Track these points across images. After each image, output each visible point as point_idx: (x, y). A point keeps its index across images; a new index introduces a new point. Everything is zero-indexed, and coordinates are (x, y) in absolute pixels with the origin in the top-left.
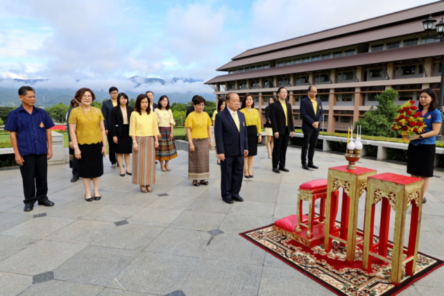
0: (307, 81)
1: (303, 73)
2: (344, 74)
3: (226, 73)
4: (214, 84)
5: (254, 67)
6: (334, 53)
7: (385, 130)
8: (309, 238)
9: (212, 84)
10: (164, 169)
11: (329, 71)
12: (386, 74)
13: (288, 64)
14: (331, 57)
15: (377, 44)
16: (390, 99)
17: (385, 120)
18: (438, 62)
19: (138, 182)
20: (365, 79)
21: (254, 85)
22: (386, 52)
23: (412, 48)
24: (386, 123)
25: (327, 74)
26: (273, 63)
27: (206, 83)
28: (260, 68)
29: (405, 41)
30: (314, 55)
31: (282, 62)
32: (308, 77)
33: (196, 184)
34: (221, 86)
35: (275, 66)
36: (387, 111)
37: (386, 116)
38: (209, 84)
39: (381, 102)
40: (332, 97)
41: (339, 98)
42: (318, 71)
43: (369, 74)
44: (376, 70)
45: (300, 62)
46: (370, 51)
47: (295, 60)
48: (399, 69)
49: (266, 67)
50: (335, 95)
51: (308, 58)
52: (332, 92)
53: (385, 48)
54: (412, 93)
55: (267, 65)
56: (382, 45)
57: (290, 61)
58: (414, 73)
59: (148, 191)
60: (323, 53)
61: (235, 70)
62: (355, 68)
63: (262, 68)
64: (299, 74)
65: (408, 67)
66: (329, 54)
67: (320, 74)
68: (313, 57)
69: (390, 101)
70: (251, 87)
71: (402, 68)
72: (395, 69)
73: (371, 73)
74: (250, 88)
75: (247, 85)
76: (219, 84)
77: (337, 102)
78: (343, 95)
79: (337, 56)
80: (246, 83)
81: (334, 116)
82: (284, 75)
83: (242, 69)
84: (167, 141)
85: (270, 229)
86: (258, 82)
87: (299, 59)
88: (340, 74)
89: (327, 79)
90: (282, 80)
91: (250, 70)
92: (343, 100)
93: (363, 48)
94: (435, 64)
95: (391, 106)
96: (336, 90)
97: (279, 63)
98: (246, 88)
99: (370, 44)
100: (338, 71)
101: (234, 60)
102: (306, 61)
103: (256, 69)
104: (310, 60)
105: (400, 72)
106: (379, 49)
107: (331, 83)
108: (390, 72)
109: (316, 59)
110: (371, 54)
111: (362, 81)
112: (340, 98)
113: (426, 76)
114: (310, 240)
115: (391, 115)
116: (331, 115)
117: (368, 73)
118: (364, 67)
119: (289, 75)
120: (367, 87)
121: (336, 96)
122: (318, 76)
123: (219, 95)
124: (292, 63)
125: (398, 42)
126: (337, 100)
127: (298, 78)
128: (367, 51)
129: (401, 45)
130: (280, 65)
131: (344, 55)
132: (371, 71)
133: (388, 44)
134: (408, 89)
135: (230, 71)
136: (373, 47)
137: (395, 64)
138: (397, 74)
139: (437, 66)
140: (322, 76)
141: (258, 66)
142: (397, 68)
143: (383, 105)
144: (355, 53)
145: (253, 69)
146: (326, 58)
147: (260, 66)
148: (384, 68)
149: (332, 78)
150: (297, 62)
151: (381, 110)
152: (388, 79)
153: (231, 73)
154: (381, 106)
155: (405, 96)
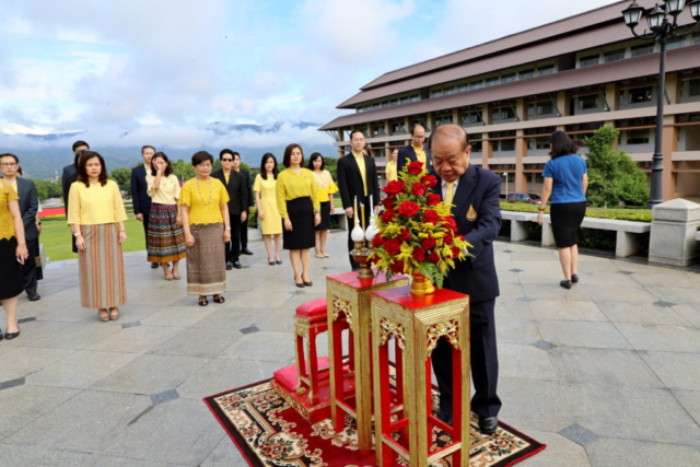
0: (479, 120)
1: (472, 107)
2: (538, 105)
3: (353, 111)
4: (334, 129)
5: (396, 100)
6: (521, 73)
7: (600, 193)
8: (310, 406)
9: (331, 130)
10: (170, 276)
11: (513, 101)
12: (604, 102)
13: (450, 93)
14: (517, 78)
15: (589, 55)
16: (607, 142)
17: (599, 176)
18: (688, 79)
19: (91, 304)
20: (572, 113)
21: (397, 128)
22: (603, 67)
23: (644, 59)
24: (601, 182)
25: (512, 106)
26: (425, 93)
27: (320, 130)
28: (405, 102)
29: (633, 48)
30: (490, 76)
31: (439, 91)
32: (481, 113)
33: (203, 302)
34: (345, 132)
35: (428, 97)
36: (601, 162)
37: (602, 171)
38: (326, 130)
39: (592, 148)
40: (520, 143)
41: (531, 145)
42: (497, 102)
43: (579, 104)
44: (589, 97)
45: (468, 89)
46: (578, 66)
47: (459, 86)
48: (626, 93)
49: (414, 100)
50: (525, 139)
51: (481, 82)
52: (520, 134)
53: (601, 61)
54: (647, 131)
55: (416, 96)
56: (597, 56)
57: (452, 88)
58: (649, 100)
59: (110, 319)
60: (503, 73)
61: (366, 107)
62: (554, 95)
63: (407, 101)
64: (466, 108)
65: (639, 90)
66: (513, 75)
67: (499, 107)
68: (488, 80)
69: (606, 146)
70: (393, 131)
71: (630, 91)
72: (619, 94)
73: (581, 103)
74: (391, 134)
75: (386, 130)
76: (341, 130)
77: (529, 151)
78: (537, 138)
79: (526, 76)
80: (383, 127)
81: (525, 174)
82: (442, 112)
83: (378, 104)
84: (172, 229)
85: (266, 386)
86: (403, 124)
87: (466, 85)
88: (531, 106)
89: (511, 115)
90: (440, 119)
91: (389, 105)
92: (538, 147)
93: (567, 62)
94: (682, 84)
95: (609, 153)
96: (526, 131)
97: (434, 92)
98: (384, 134)
99: (578, 56)
100: (528, 101)
101: (365, 90)
102: (477, 87)
103: (399, 103)
104: (484, 85)
105: (627, 97)
106: (591, 64)
107: (518, 120)
108: (610, 99)
109: (492, 84)
110: (580, 71)
111: (566, 115)
112: (533, 145)
113: (669, 103)
114: (312, 409)
115: (610, 168)
116: (519, 172)
117: (576, 101)
118: (569, 93)
119: (450, 111)
120: (575, 125)
121: (527, 142)
122: (496, 111)
123: (343, 147)
124: (455, 91)
125: (623, 51)
126: (529, 147)
127: (466, 115)
128: (574, 67)
129: (628, 55)
130: (437, 95)
131: (536, 75)
132: (580, 99)
133: (606, 54)
134: (640, 125)
135: (358, 108)
136: (582, 60)
137: (619, 86)
138: (621, 102)
139: (686, 85)
140: (503, 110)
141: (402, 99)
142: (622, 93)
143: (596, 152)
144: (555, 71)
145: (394, 104)
146: (509, 80)
147: (405, 98)
148: (601, 93)
149: (520, 112)
150: (463, 90)
151: (593, 161)
152: (609, 110)
153: (361, 111)
154: (593, 154)
155: (636, 137)
